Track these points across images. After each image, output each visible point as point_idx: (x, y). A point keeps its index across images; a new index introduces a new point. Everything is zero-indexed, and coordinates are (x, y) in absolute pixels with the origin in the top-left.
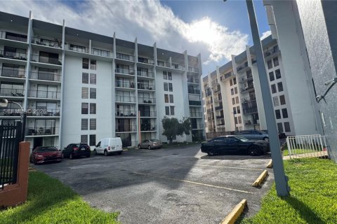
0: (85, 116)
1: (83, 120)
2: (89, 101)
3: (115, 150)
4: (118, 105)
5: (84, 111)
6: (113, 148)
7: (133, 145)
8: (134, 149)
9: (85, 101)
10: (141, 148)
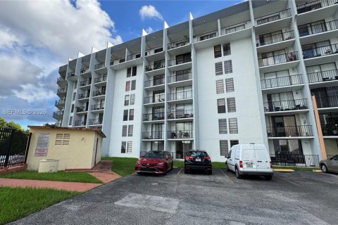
0: (222, 116)
1: (220, 121)
2: (226, 95)
3: (254, 169)
4: (269, 96)
5: (221, 109)
6: (250, 165)
7: (309, 162)
8: (310, 170)
9: (221, 96)
10: (328, 172)
